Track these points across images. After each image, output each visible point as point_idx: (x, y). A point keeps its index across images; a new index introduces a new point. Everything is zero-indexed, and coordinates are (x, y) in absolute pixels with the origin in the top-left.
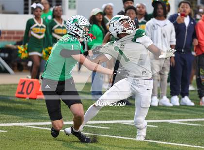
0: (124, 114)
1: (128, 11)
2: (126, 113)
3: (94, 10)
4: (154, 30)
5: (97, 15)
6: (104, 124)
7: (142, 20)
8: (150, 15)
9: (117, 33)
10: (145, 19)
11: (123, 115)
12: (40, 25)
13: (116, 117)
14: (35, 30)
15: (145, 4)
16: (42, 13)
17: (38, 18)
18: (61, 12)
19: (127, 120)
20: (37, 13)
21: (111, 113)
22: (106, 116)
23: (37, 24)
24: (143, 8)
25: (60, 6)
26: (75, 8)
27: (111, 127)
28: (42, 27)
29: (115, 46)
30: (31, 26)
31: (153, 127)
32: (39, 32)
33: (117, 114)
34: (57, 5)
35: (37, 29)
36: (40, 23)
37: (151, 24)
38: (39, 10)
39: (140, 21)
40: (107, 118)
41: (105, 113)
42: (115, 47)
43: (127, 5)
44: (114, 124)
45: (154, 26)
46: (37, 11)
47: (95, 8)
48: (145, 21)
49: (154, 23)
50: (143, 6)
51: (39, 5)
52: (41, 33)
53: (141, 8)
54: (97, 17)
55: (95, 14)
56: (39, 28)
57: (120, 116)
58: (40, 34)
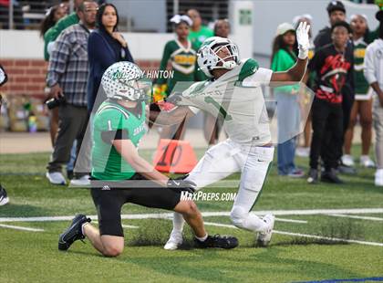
0: (331, 199)
1: (335, 30)
2: (334, 197)
3: (281, 26)
4: (379, 58)
5: (285, 34)
6: (298, 215)
7: (360, 41)
8: (373, 33)
9: (209, 67)
10: (365, 40)
11: (328, 201)
12: (187, 51)
13: (318, 203)
14: (179, 60)
15: (364, 16)
16: (189, 31)
17: (182, 39)
18: (227, 30)
19: (335, 208)
20: (180, 31)
21: (309, 197)
22: (301, 202)
23: (182, 48)
24: (361, 22)
25: (226, 20)
26: (249, 22)
27: (309, 220)
28: (190, 53)
29: (207, 95)
30: (171, 52)
31: (378, 221)
32: (184, 63)
33: (320, 198)
34: (222, 18)
35: (181, 57)
36: (186, 48)
37: (375, 50)
38: (184, 26)
39: (356, 43)
40: (303, 205)
41: (299, 197)
42: (206, 98)
43: (334, 18)
44: (314, 215)
45: (380, 52)
46: (181, 28)
47: (281, 23)
48: (364, 43)
49: (379, 47)
50: (361, 20)
51: (185, 18)
52: (189, 63)
53: (358, 23)
54: (286, 38)
55: (283, 32)
56: (185, 56)
57: (324, 202)
58: (187, 66)
